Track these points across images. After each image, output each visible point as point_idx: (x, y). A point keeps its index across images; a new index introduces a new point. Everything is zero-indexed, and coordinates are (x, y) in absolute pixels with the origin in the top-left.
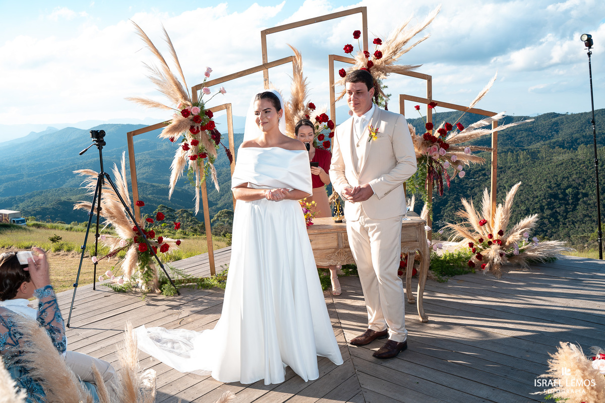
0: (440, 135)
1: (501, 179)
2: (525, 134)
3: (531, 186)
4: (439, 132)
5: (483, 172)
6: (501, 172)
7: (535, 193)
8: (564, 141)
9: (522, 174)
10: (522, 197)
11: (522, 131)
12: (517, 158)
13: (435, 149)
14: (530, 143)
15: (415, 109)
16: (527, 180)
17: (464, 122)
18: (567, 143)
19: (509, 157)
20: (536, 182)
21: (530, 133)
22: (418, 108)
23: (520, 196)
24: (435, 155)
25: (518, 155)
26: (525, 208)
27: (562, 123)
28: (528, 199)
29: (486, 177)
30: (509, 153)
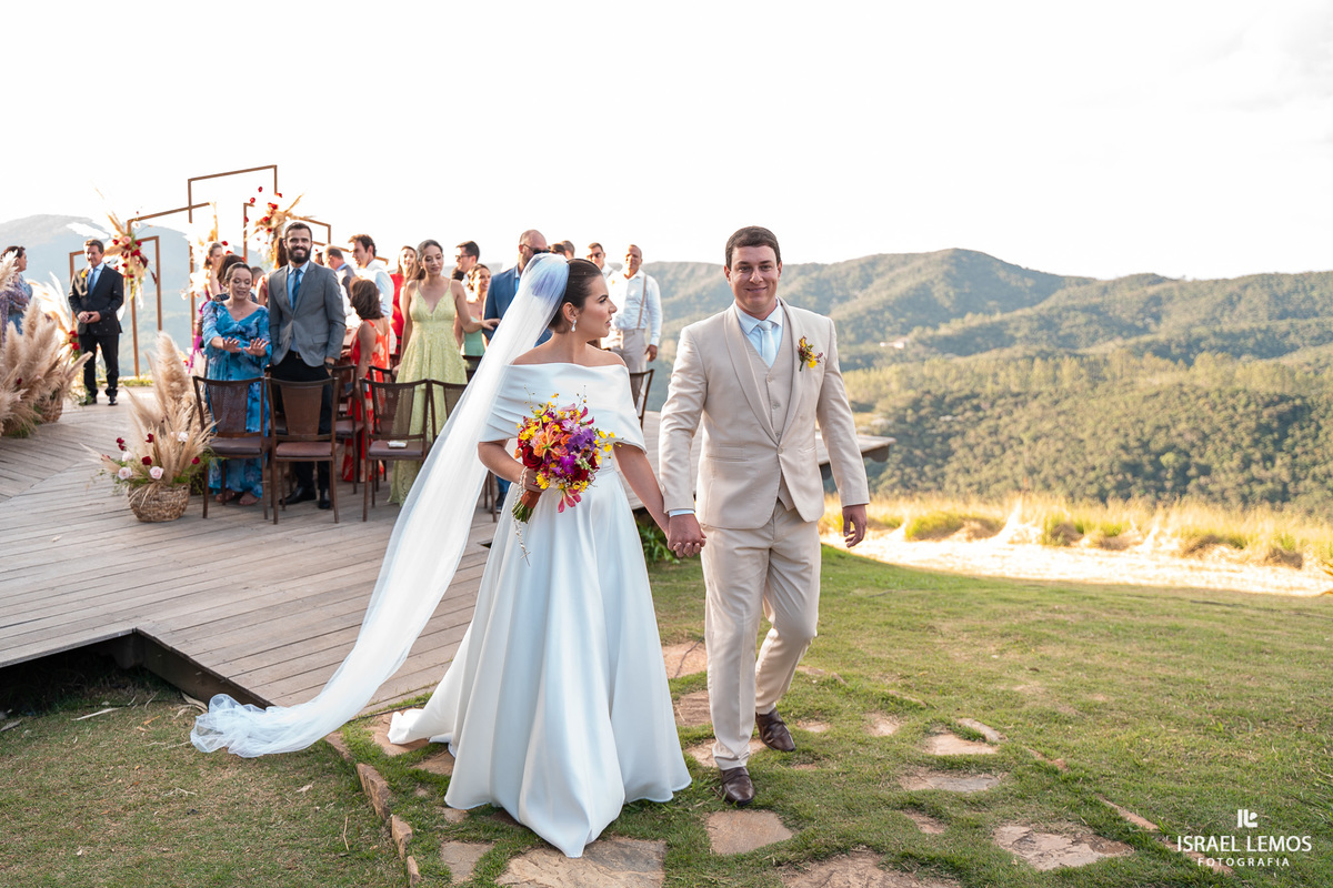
1: (1015, 421)
2: (1082, 319)
3: (1082, 441)
5: (975, 402)
6: (1016, 404)
7: (1089, 458)
8: (1170, 341)
9: (1064, 412)
10: (1058, 466)
11: (1075, 310)
12: (1055, 374)
14: (1093, 340)
16: (1073, 428)
17: (942, 280)
18: (1178, 346)
19: (1036, 370)
20: (1094, 434)
21: (1095, 317)
23: (1055, 462)
25: (1057, 366)
27: (1170, 298)
28: (1072, 472)
29: (981, 414)
30: (1038, 361)
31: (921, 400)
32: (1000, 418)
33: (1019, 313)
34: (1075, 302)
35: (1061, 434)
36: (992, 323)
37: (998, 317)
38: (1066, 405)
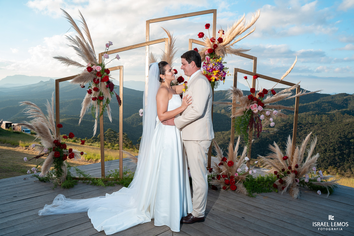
0: (260, 97)
2: (327, 105)
3: (329, 136)
4: (258, 94)
5: (300, 125)
6: (311, 126)
7: (331, 140)
8: (351, 110)
9: (324, 128)
10: (322, 142)
12: (321, 119)
13: (255, 106)
14: (329, 110)
15: (244, 78)
16: (326, 132)
18: (353, 112)
19: (316, 117)
20: (332, 134)
21: (330, 104)
22: (246, 78)
23: (321, 141)
24: (255, 110)
25: (322, 117)
26: (324, 149)
27: (350, 100)
28: (326, 144)
29: (302, 128)
30: (317, 115)
31: (286, 125)
32: (307, 129)
33: (310, 103)
34: (325, 100)
35: (323, 134)
36: (303, 106)
37: (305, 104)
38: (324, 126)
